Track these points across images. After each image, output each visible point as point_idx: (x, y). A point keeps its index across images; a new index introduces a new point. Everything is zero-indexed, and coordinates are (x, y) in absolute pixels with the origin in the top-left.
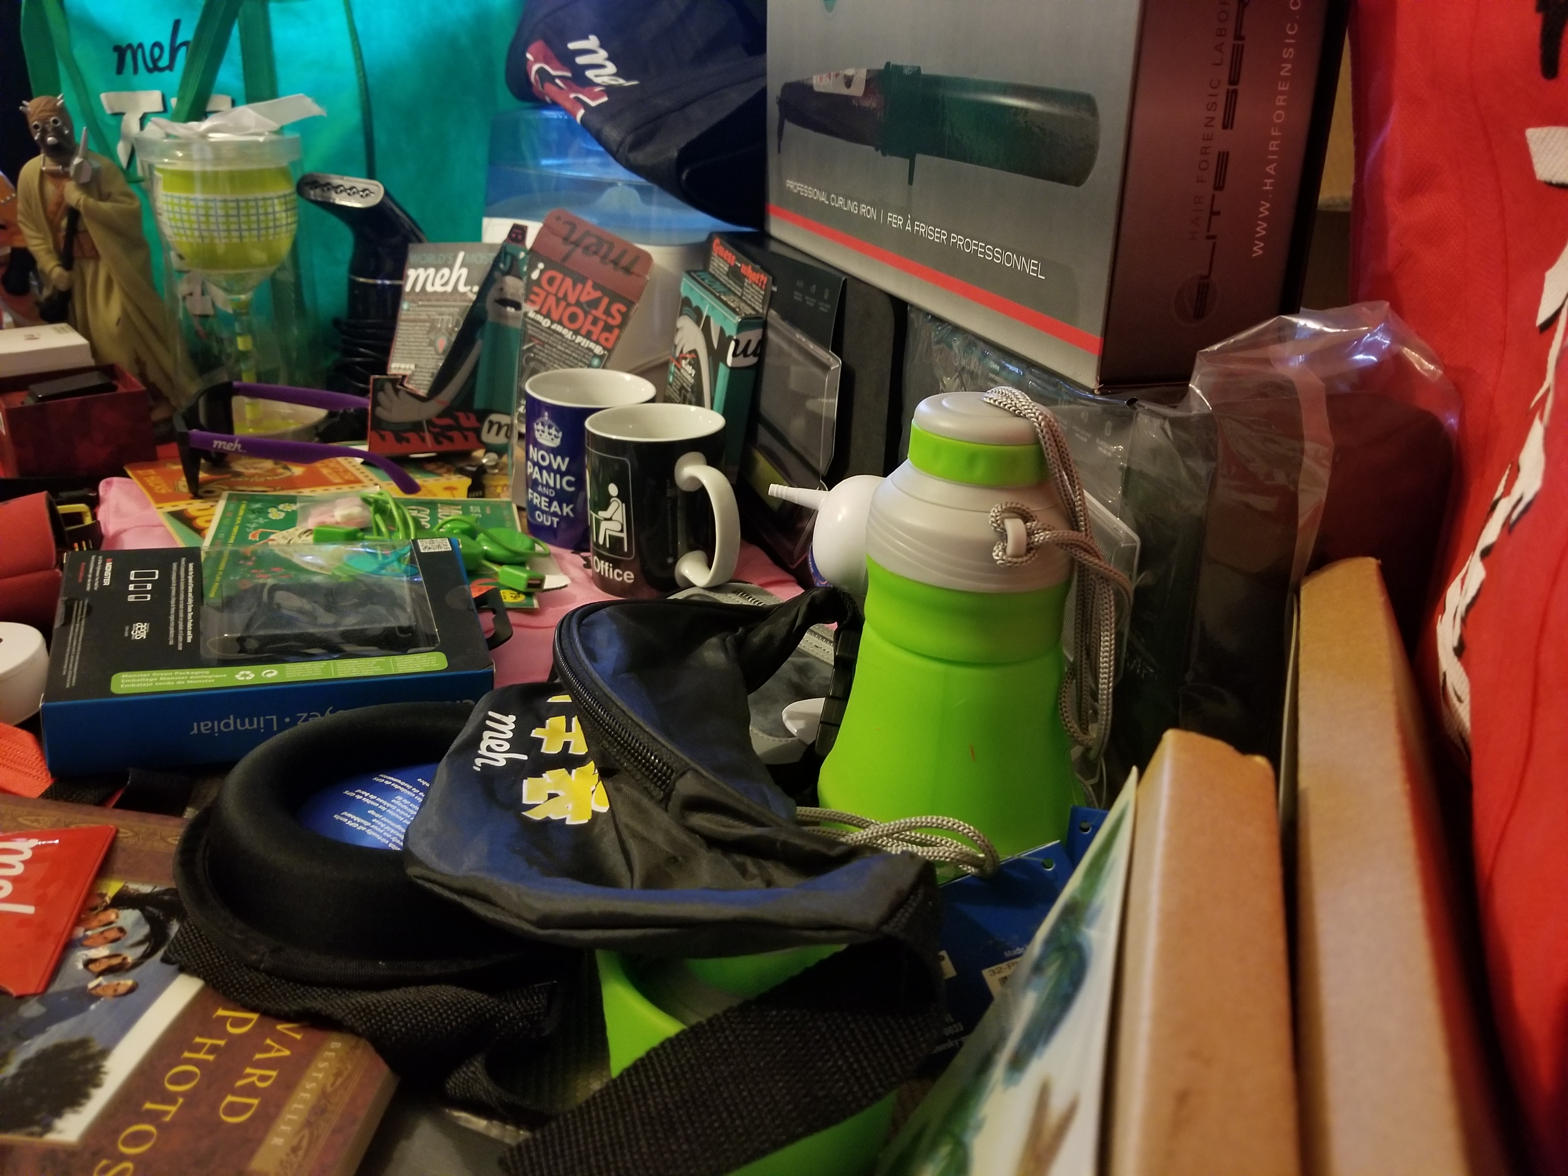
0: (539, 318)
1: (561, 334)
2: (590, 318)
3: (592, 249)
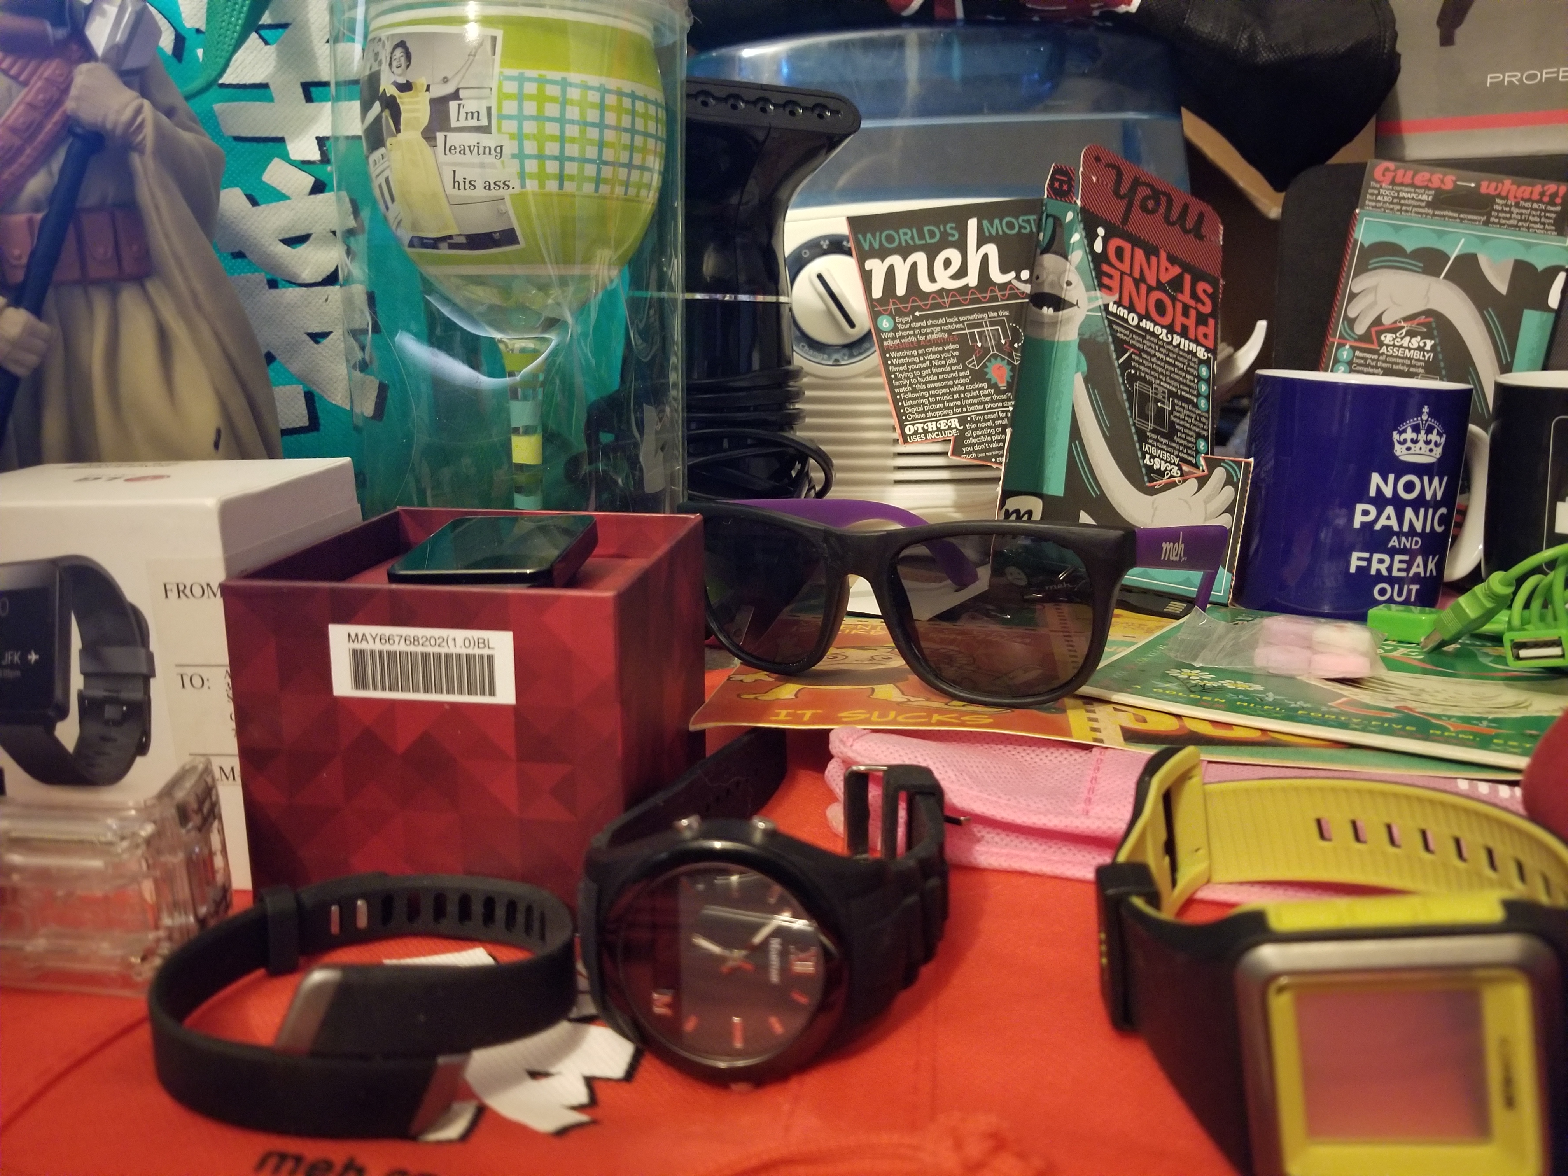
0: (1123, 312)
1: (1153, 334)
2: (1179, 306)
3: (1151, 204)
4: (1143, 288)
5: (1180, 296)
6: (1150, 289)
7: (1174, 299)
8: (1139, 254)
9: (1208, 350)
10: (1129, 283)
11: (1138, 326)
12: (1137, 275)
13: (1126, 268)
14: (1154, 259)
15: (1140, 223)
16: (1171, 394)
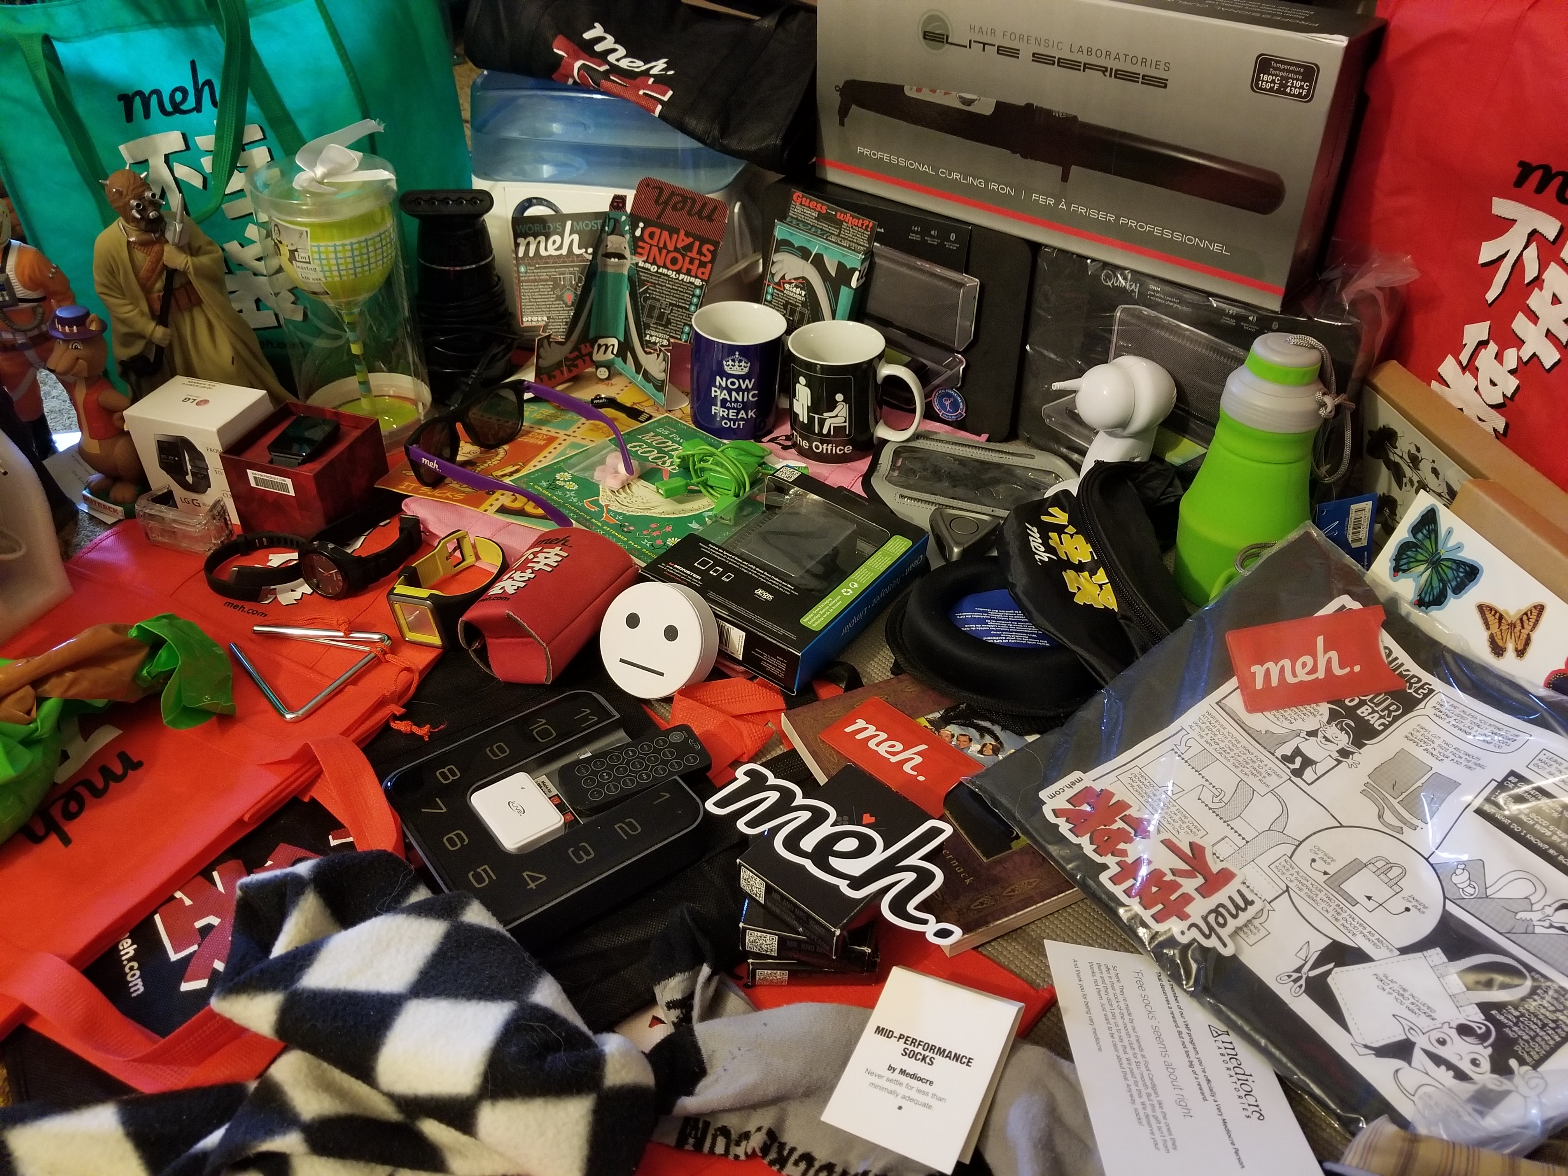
1: (667, 275)
2: (687, 259)
3: (679, 206)
4: (664, 251)
5: (689, 254)
6: (669, 252)
7: (684, 256)
8: (666, 234)
9: (702, 280)
10: (655, 250)
11: (657, 272)
12: (661, 245)
13: (655, 242)
14: (675, 236)
15: (671, 217)
16: (671, 304)
